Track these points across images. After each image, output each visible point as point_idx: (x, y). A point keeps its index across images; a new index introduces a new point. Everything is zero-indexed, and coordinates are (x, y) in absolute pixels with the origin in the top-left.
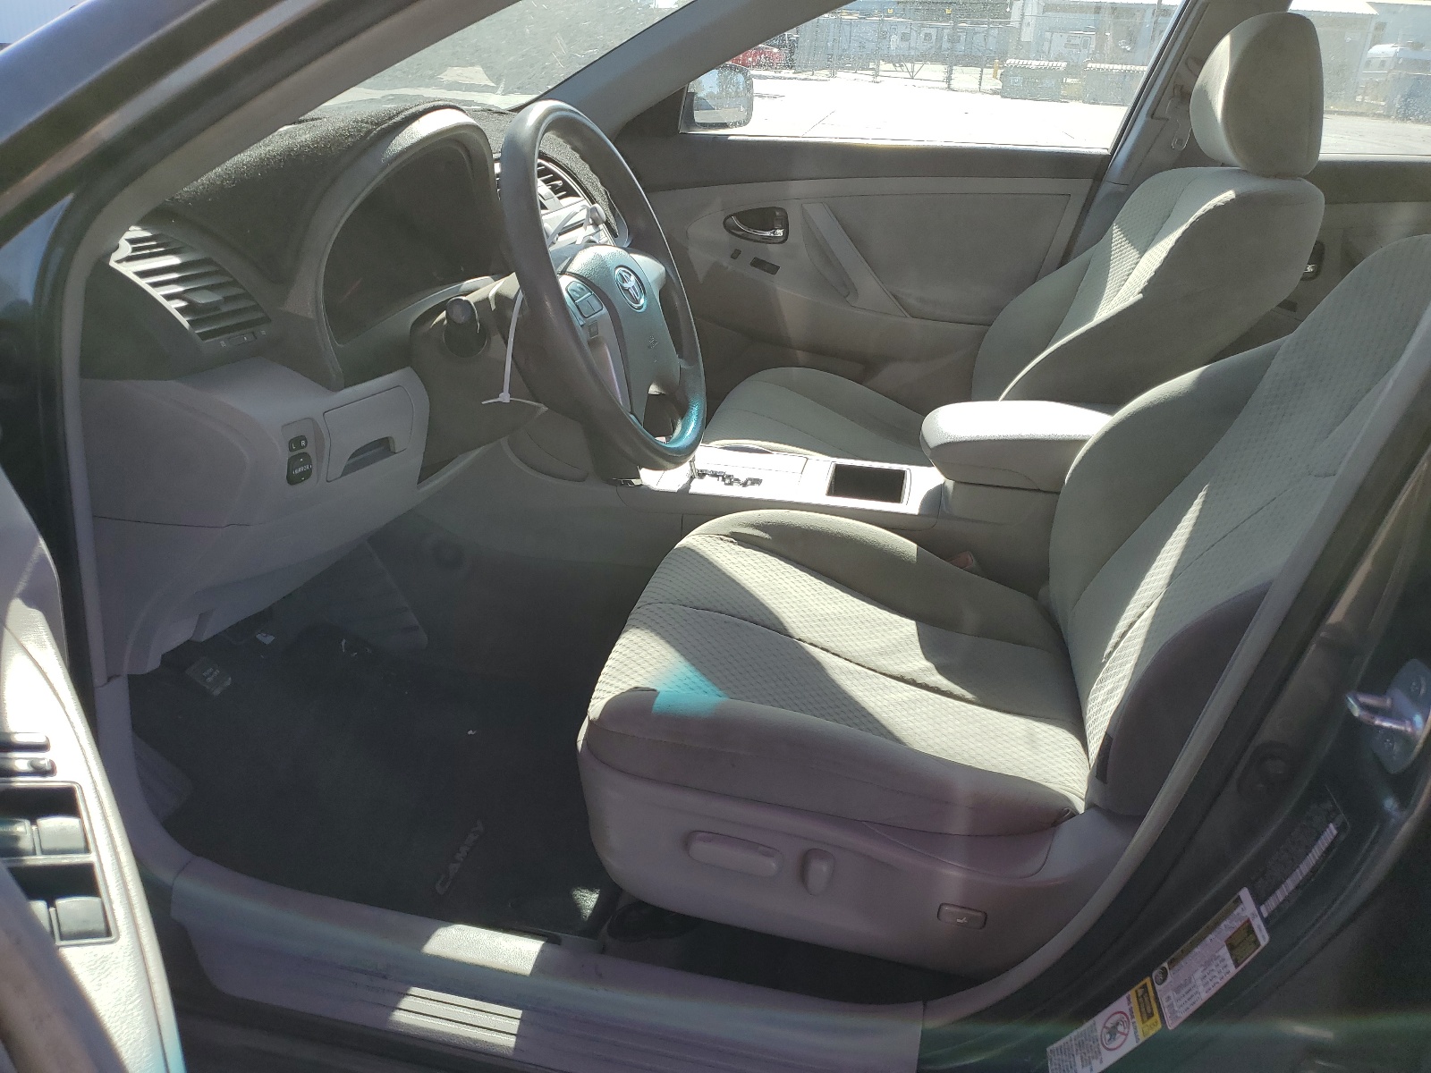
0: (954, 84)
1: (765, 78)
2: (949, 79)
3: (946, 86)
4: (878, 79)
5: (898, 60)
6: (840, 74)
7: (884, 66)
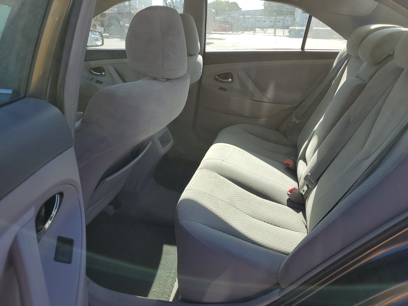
0: (276, 34)
1: (223, 34)
2: (275, 33)
3: (274, 35)
4: (255, 33)
5: (262, 28)
6: (245, 32)
7: (257, 29)
